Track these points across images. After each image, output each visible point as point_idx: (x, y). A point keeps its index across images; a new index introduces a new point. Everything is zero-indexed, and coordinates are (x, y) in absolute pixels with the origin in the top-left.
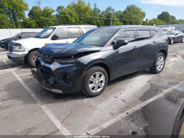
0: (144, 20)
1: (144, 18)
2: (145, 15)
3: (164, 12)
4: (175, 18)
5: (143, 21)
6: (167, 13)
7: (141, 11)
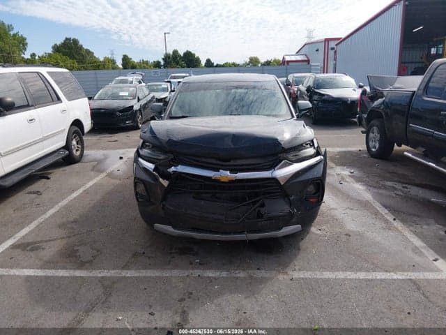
0: (27, 56)
1: (25, 50)
2: (27, 44)
3: (70, 39)
4: (93, 53)
5: (23, 58)
6: (75, 42)
7: (12, 33)
